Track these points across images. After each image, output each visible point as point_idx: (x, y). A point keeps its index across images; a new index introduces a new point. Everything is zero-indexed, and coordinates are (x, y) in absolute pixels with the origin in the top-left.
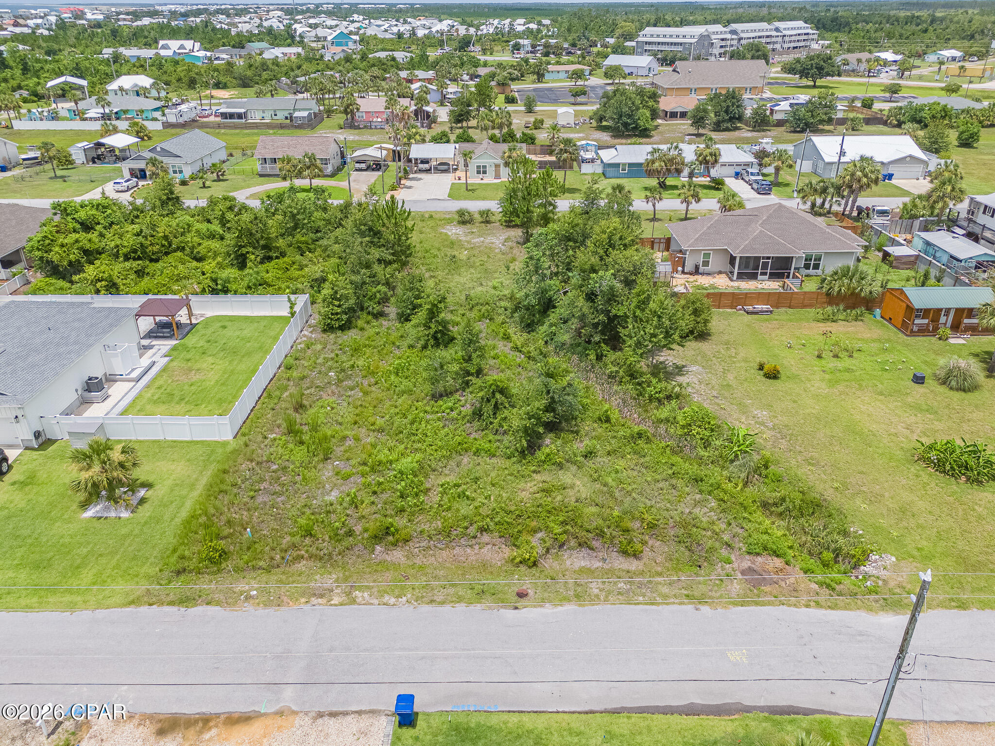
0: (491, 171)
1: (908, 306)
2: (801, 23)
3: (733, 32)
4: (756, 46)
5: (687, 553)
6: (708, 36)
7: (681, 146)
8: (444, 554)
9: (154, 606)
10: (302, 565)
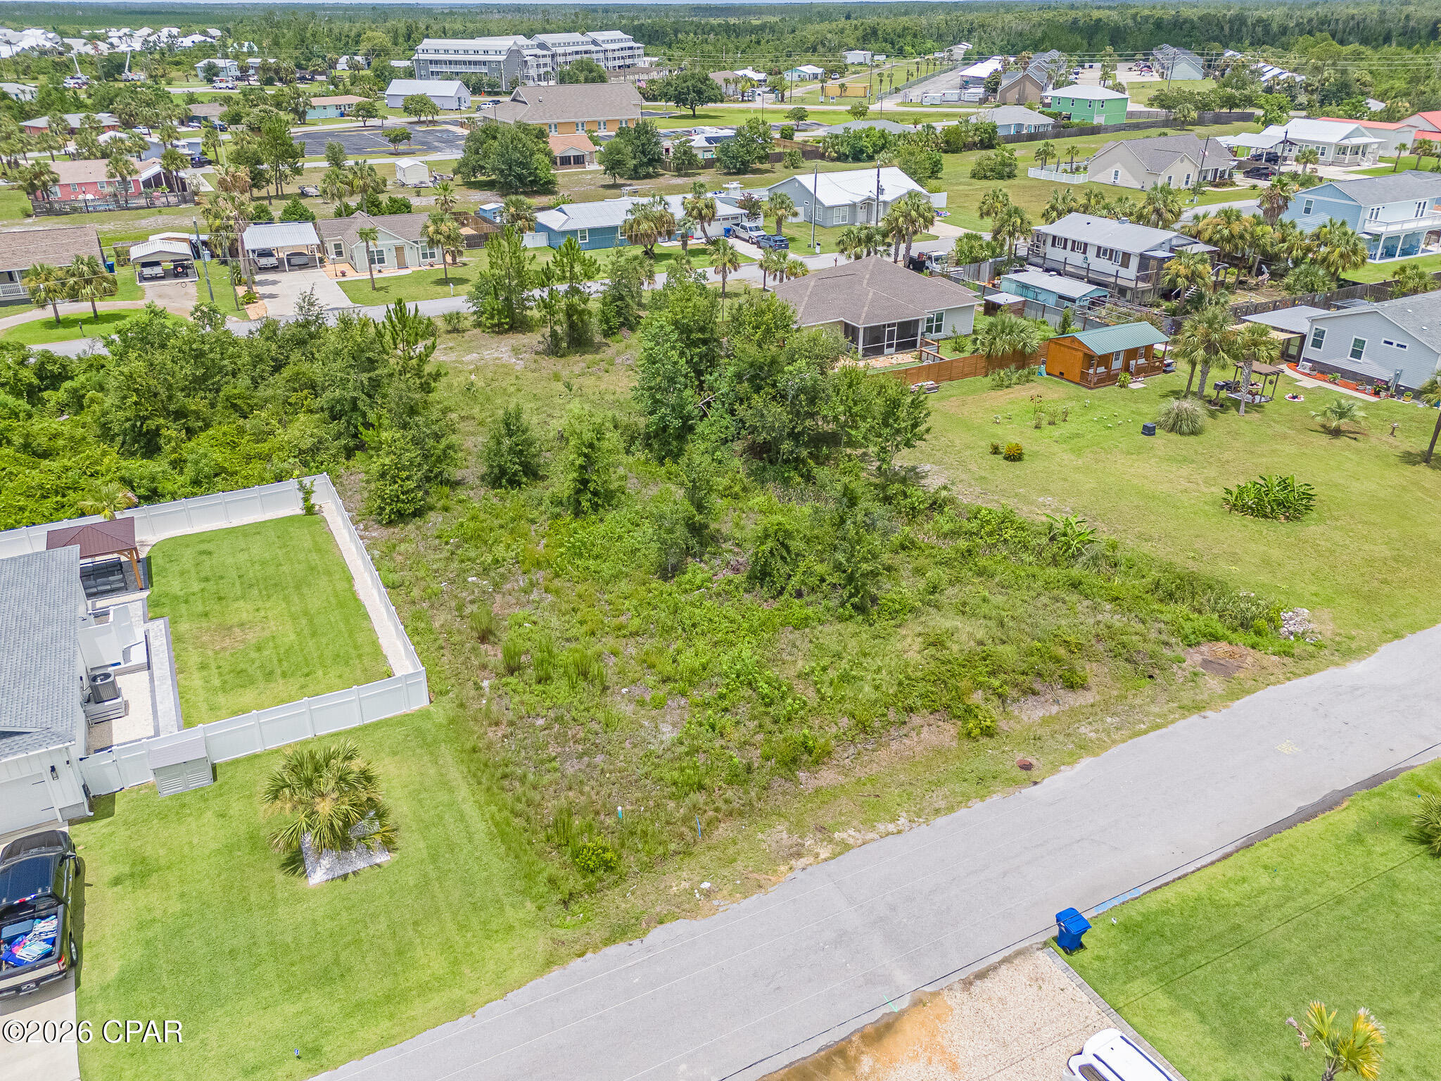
0: (390, 257)
1: (1085, 354)
2: (618, 34)
3: (542, 46)
4: (587, 64)
5: (1128, 666)
6: (518, 51)
7: (668, 198)
8: (883, 754)
9: (589, 955)
10: (723, 831)
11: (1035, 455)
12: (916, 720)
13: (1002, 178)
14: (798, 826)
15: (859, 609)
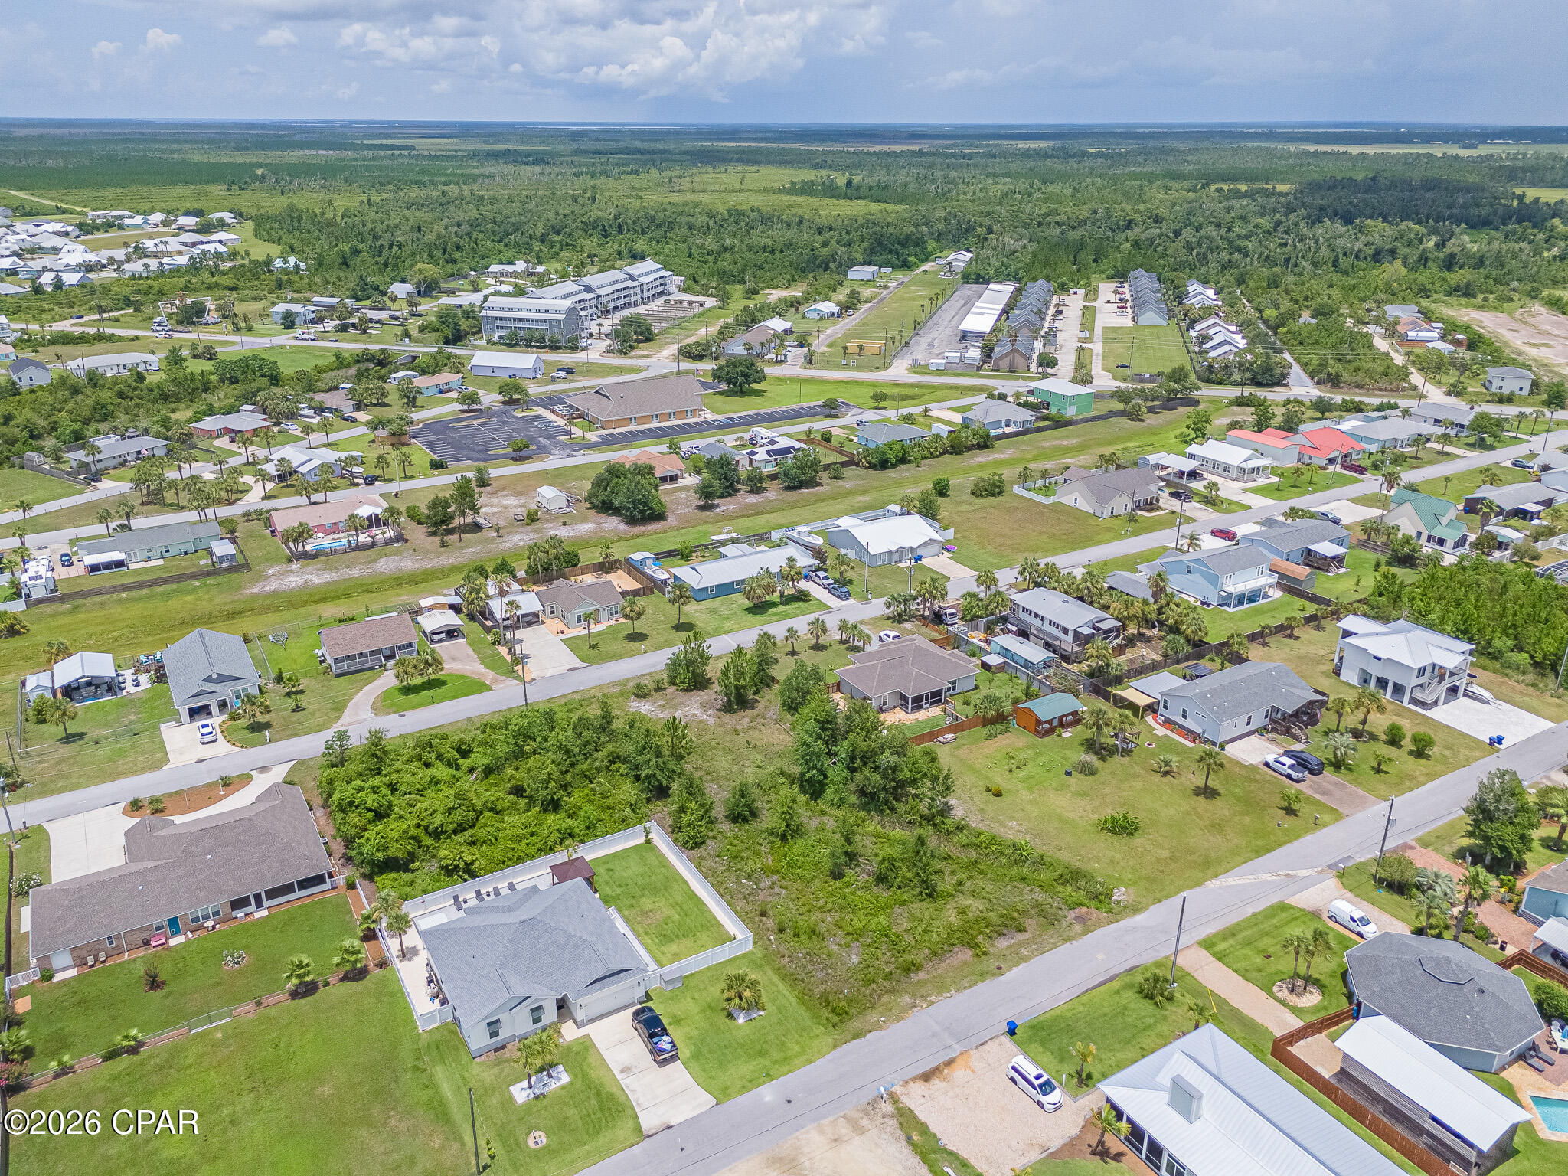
1: (1037, 719)
3: (588, 289)
5: (1044, 920)
6: (575, 309)
8: (943, 964)
10: (885, 998)
11: (1009, 791)
12: (956, 949)
13: (993, 495)
14: (913, 996)
15: (930, 895)
